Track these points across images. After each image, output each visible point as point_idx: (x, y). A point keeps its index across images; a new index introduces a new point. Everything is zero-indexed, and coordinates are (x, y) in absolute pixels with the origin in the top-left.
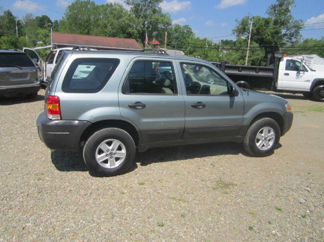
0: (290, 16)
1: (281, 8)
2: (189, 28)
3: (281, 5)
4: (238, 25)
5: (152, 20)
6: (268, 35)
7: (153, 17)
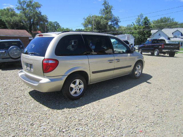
0: (112, 15)
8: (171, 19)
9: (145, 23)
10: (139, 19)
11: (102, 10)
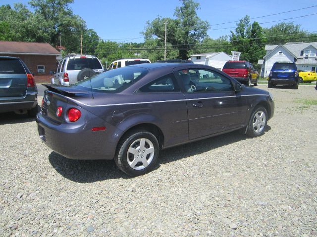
0: (197, 17)
1: (188, 10)
2: (94, 32)
3: (186, 7)
4: (150, 27)
5: (64, 22)
6: (180, 37)
7: (64, 19)
8: (295, 26)
9: (253, 32)
10: (243, 26)
11: (180, 9)
